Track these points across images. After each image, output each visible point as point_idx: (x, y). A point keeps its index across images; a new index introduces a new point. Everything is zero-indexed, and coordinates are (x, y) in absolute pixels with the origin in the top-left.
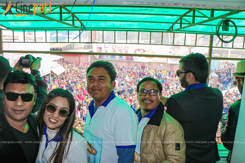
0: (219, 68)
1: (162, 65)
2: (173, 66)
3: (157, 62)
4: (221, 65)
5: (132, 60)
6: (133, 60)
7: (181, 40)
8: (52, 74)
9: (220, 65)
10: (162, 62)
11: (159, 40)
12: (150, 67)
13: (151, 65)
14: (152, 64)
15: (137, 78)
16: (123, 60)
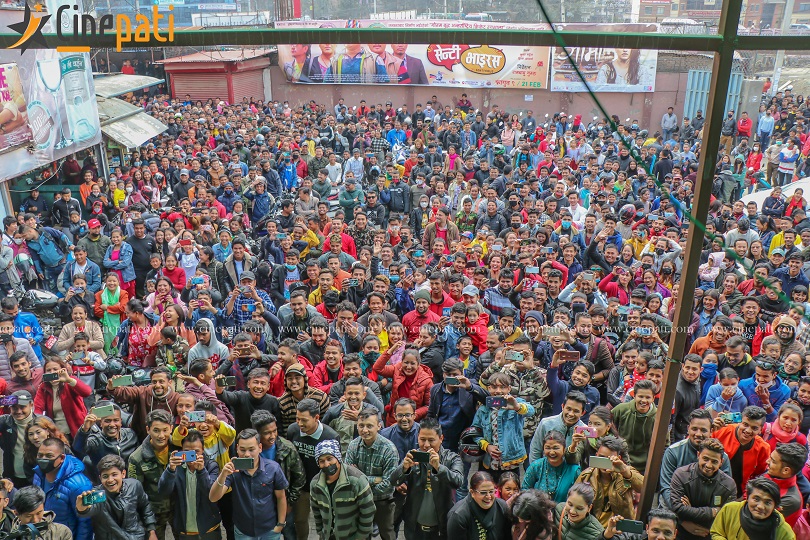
0: (740, 104)
1: (529, 98)
2: (571, 102)
3: (511, 86)
4: (749, 95)
5: (420, 82)
6: (427, 82)
7: (606, 10)
8: (111, 146)
9: (746, 95)
10: (528, 87)
11: (527, 10)
12: (486, 105)
13: (489, 99)
14: (494, 95)
15: (431, 147)
16: (388, 82)
